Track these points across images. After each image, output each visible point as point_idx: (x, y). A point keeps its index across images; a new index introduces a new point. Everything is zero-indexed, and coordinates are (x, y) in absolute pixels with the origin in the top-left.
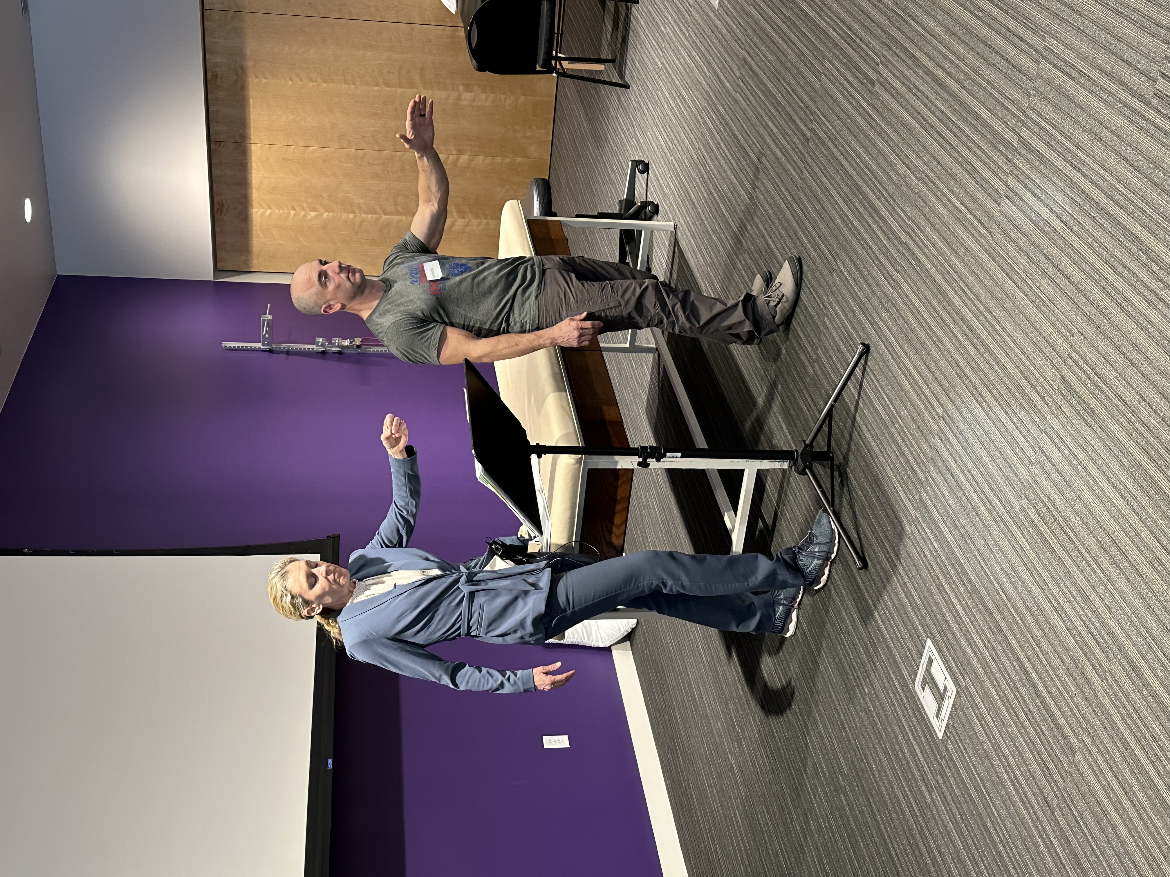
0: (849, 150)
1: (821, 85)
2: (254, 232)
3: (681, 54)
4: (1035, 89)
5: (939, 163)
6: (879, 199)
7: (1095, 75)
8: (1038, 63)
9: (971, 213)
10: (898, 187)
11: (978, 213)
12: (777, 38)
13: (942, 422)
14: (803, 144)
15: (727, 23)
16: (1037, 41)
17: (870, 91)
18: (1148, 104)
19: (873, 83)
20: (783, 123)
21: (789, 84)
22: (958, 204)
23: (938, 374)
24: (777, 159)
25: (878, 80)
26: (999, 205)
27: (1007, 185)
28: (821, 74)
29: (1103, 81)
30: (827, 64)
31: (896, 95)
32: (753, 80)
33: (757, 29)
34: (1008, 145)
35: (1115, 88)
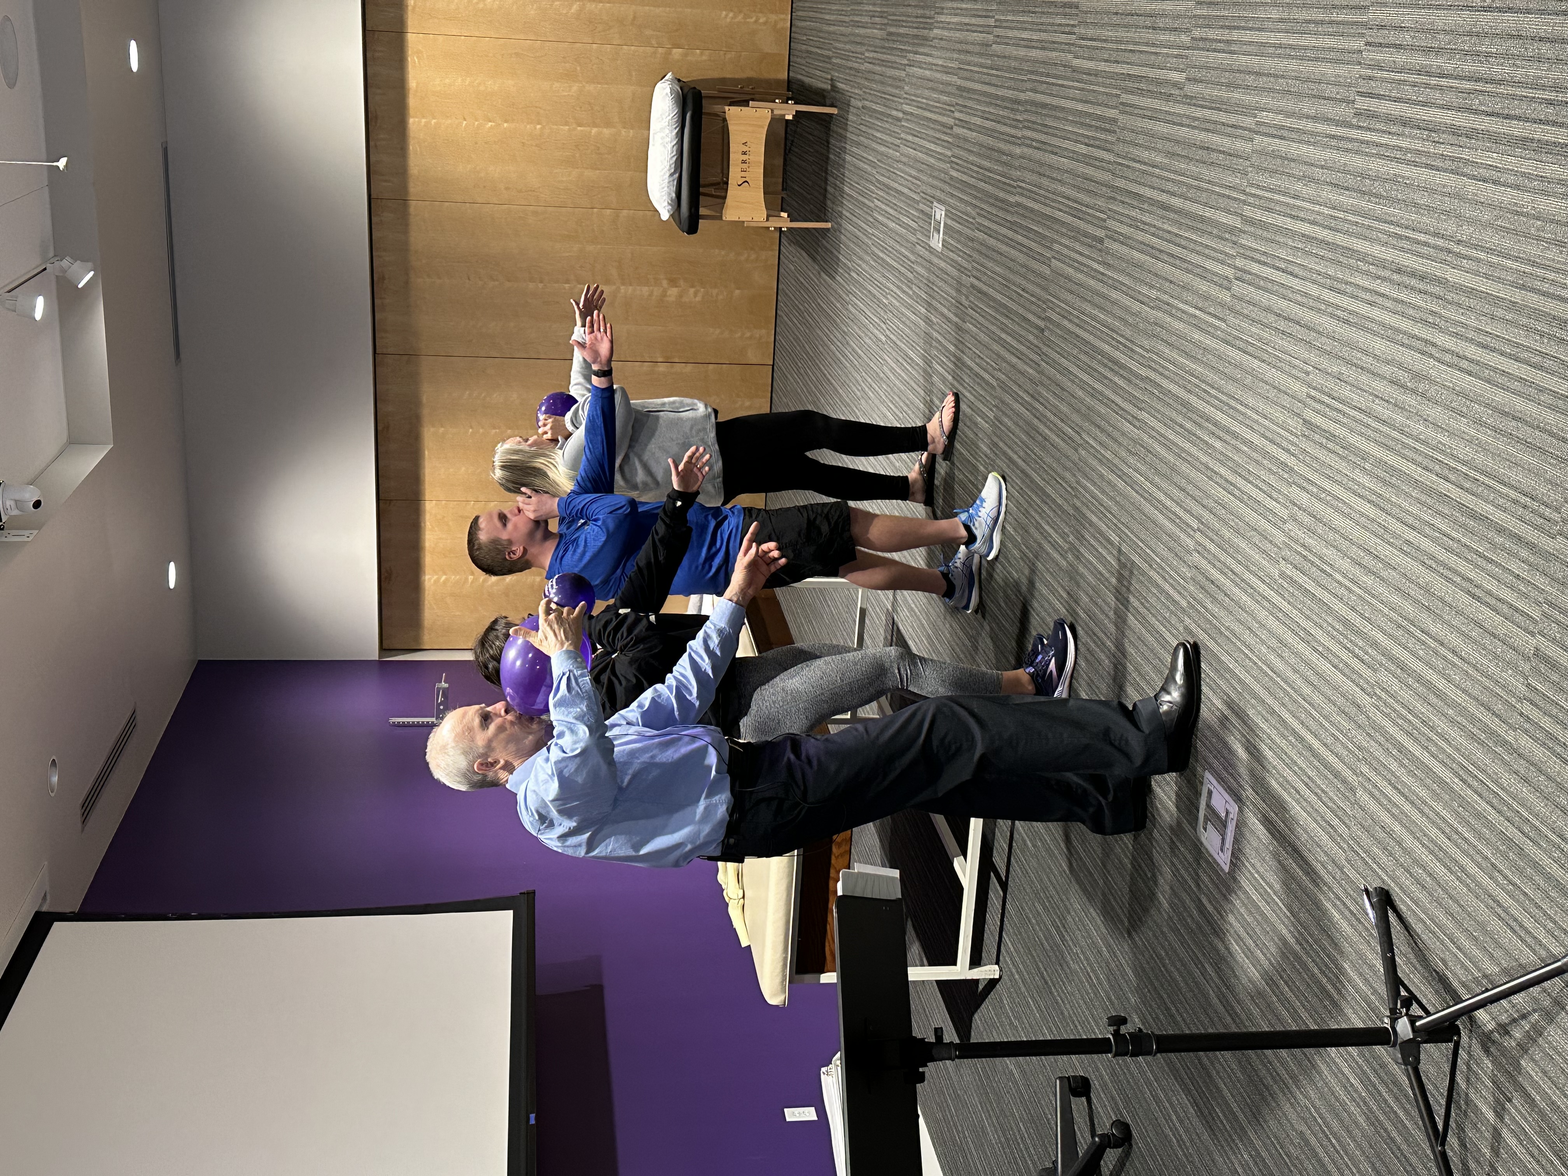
0: (1085, 318)
1: (1052, 271)
2: (426, 602)
3: (905, 316)
4: (1252, 166)
5: (1171, 282)
6: (1117, 349)
7: (1303, 124)
8: (1251, 140)
9: (1205, 312)
10: (1135, 327)
11: (1212, 310)
12: (1004, 248)
13: (1198, 535)
14: (1037, 337)
15: (952, 260)
16: (1248, 122)
17: (1100, 250)
18: (1350, 126)
19: (1101, 241)
20: (1016, 328)
21: (1019, 286)
22: (1192, 310)
23: (1190, 488)
24: (1013, 366)
25: (1107, 236)
26: (1229, 289)
27: (1236, 268)
28: (1049, 259)
29: (1310, 126)
30: (1056, 247)
31: (1125, 240)
32: (982, 301)
33: (984, 250)
34: (1232, 230)
35: (1321, 127)
